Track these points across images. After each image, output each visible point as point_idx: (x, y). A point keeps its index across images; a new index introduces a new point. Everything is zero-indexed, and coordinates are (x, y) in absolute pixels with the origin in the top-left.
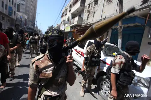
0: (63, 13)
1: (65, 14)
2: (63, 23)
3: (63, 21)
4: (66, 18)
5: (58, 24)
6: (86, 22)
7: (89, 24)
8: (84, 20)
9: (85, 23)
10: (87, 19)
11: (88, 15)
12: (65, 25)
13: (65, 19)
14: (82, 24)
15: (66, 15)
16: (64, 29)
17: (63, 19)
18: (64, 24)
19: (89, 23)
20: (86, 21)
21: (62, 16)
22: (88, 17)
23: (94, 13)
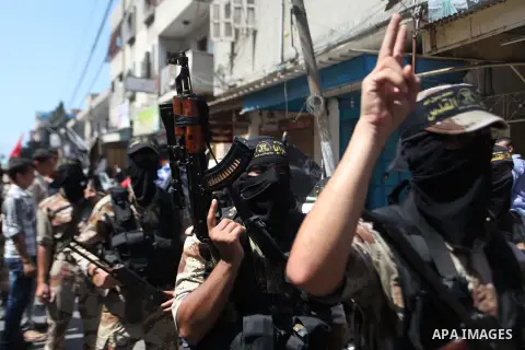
0: (118, 33)
1: (126, 36)
2: (120, 86)
3: (121, 77)
4: (132, 59)
5: (94, 96)
6: (227, 78)
7: (241, 89)
8: (216, 68)
9: (223, 83)
10: (232, 64)
11: (233, 45)
12: (132, 99)
13: (129, 66)
14: (212, 87)
15: (132, 41)
16: (131, 123)
17: (116, 66)
18: (129, 94)
19: (239, 84)
20: (226, 72)
21: (113, 50)
22: (233, 55)
23: (255, 33)
